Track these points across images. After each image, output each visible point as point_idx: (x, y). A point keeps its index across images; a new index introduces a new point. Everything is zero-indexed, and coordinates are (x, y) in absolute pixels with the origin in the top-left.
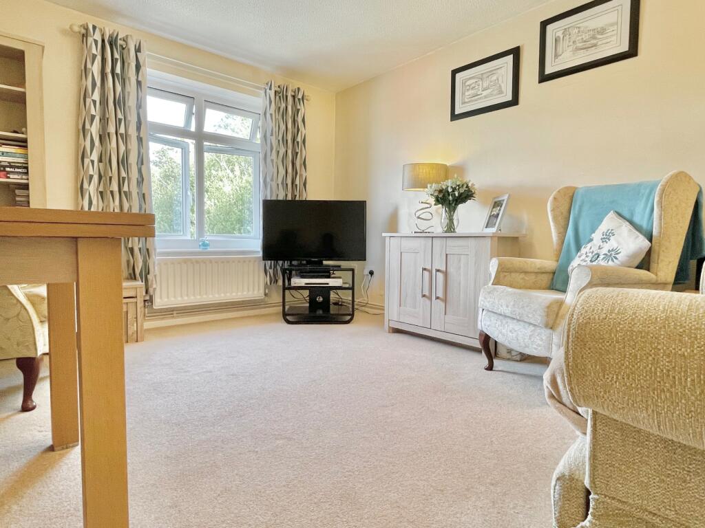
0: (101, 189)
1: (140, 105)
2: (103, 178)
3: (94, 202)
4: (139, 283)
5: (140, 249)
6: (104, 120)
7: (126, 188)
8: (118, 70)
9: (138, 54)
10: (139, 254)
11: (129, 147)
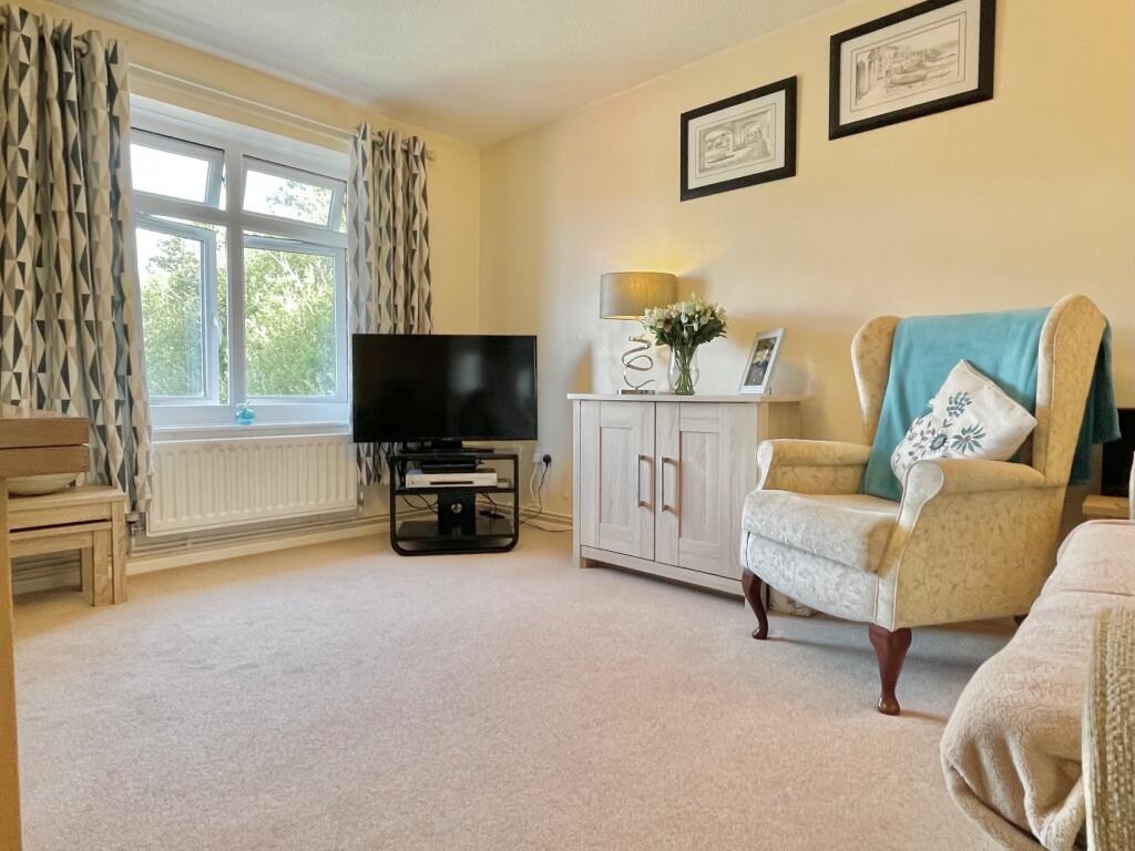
0: (40, 316)
1: (116, 161)
2: (45, 296)
3: (27, 340)
4: (118, 493)
5: (119, 429)
6: (45, 188)
7: (89, 315)
8: (72, 94)
9: (112, 65)
10: (118, 438)
11: (96, 238)
